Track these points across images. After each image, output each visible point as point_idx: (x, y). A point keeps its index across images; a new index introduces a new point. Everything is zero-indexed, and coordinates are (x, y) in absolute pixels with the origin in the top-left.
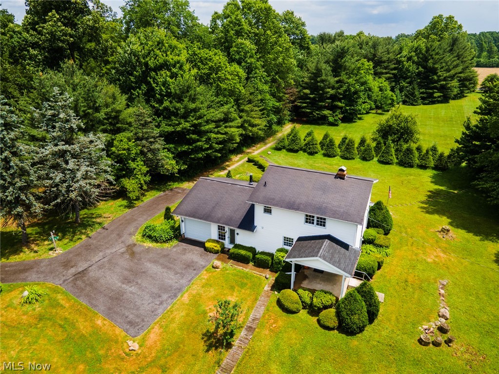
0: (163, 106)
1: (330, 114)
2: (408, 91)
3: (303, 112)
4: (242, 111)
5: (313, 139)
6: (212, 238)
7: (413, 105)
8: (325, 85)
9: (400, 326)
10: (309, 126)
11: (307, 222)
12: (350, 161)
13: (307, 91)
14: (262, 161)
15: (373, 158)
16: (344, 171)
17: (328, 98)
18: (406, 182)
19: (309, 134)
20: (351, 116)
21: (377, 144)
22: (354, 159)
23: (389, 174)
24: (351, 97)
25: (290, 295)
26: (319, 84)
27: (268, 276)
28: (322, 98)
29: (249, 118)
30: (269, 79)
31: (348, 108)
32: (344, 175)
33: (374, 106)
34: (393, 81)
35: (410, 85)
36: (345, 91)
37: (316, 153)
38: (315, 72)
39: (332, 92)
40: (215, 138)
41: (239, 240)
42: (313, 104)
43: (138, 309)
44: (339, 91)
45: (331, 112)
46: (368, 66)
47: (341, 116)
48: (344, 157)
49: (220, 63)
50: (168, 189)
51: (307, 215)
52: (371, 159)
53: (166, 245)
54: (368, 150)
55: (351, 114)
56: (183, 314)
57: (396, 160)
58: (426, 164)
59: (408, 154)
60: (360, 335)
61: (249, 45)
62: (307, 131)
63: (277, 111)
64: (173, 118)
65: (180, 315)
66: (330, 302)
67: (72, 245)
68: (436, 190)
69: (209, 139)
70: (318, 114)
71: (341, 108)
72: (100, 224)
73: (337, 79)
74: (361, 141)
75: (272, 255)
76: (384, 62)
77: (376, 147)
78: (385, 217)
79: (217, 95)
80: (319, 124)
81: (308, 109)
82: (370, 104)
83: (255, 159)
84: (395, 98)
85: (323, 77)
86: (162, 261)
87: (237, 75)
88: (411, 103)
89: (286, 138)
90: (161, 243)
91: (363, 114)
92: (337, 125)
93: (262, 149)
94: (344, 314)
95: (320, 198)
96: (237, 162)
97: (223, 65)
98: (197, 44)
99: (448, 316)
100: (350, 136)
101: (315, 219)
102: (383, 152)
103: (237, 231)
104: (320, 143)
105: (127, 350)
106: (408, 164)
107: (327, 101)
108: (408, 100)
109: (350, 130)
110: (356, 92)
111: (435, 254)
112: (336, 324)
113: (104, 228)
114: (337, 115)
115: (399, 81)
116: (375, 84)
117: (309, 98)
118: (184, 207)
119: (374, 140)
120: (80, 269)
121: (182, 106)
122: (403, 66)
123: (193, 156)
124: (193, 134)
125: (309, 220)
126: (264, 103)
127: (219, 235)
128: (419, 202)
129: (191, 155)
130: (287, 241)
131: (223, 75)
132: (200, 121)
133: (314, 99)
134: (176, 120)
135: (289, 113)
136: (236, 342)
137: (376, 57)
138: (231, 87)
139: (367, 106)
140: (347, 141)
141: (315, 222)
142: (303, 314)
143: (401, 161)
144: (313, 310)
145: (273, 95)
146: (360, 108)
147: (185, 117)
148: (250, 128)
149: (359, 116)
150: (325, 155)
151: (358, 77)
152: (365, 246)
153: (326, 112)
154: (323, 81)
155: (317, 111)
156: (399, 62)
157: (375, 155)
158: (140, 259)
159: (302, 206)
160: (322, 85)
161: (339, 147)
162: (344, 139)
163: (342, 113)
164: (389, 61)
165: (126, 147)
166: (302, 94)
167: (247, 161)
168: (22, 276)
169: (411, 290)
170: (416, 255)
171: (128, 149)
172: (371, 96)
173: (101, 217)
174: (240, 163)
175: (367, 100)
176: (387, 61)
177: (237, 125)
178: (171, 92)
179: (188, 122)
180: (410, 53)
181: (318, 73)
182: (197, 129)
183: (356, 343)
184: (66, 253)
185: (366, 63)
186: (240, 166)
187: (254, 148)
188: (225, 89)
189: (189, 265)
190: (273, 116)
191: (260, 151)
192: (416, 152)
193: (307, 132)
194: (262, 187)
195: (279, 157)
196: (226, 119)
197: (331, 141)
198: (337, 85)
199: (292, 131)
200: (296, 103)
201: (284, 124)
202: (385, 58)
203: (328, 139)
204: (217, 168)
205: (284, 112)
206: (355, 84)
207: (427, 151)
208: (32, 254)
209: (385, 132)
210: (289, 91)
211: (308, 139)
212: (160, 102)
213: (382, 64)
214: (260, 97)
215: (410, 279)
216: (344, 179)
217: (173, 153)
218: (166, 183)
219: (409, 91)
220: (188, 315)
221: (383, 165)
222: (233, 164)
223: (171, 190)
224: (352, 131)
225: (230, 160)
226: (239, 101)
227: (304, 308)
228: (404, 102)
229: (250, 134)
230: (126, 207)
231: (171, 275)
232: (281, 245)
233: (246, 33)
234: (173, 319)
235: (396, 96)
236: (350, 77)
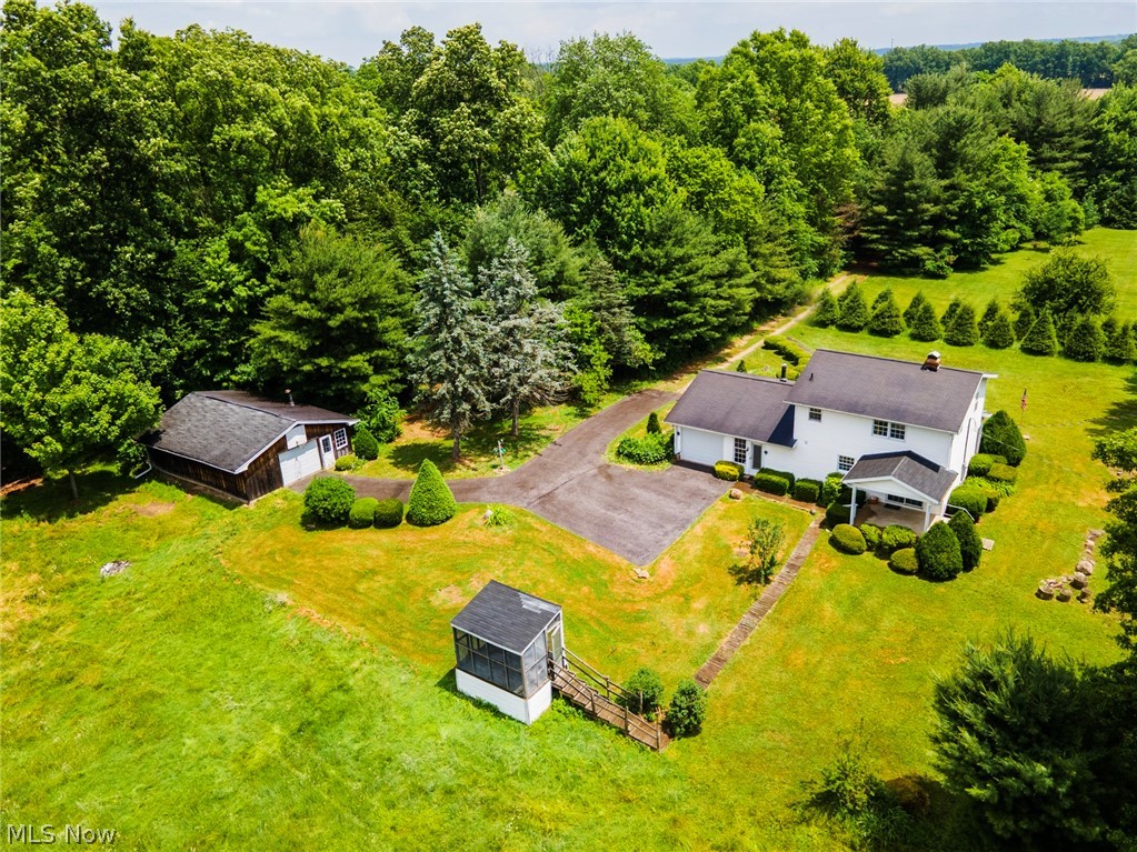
0: (631, 253)
1: (929, 255)
2: (1119, 197)
3: (873, 249)
4: (755, 255)
5: (890, 306)
6: (725, 459)
7: (1128, 227)
8: (920, 197)
9: (1013, 578)
10: (884, 278)
11: (875, 432)
12: (964, 348)
13: (882, 209)
14: (791, 347)
15: (1011, 343)
16: (936, 358)
17: (925, 223)
18: (1073, 387)
19: (884, 297)
20: (974, 259)
21: (1022, 316)
22: (971, 344)
23: (1041, 372)
24: (974, 220)
25: (848, 531)
26: (907, 194)
27: (814, 511)
28: (913, 222)
29: (768, 269)
30: (804, 191)
31: (967, 241)
32: (937, 365)
33: (1029, 233)
34: (1082, 176)
35: (1124, 184)
36: (962, 207)
37: (897, 333)
38: (898, 169)
39: (933, 209)
40: (712, 306)
41: (766, 462)
42: (894, 234)
43: (636, 539)
44: (950, 207)
45: (930, 250)
46: (1017, 152)
47: (953, 258)
48: (951, 342)
49: (722, 174)
50: (634, 391)
51: (876, 422)
52: (1007, 344)
53: (654, 468)
54: (1002, 326)
55: (974, 253)
56: (699, 546)
57: (1058, 348)
58: (1122, 355)
59: (1084, 335)
60: (949, 583)
61: (770, 130)
62: (880, 290)
63: (818, 252)
64: (646, 273)
65: (695, 549)
66: (908, 539)
67: (519, 464)
68: (1127, 402)
69: (703, 308)
70: (902, 255)
71: (953, 242)
72: (547, 438)
73: (945, 182)
74: (989, 310)
75: (820, 484)
76: (1061, 135)
77: (1020, 321)
78: (1009, 437)
79: (715, 231)
80: (904, 275)
81: (883, 244)
82: (1021, 231)
83: (779, 343)
84: (1081, 216)
85: (916, 181)
86: (653, 486)
87: (752, 194)
88: (1124, 224)
89: (837, 303)
90: (647, 464)
91: (1002, 252)
92: (944, 277)
93: (789, 324)
94: (927, 552)
95: (895, 398)
96: (744, 348)
97: (726, 178)
98: (679, 139)
99: (1090, 570)
100: (966, 301)
101: (889, 427)
102: (1032, 332)
103: (766, 447)
104: (905, 315)
105: (636, 578)
106: (1084, 353)
107: (924, 227)
108: (1117, 217)
109: (971, 287)
110: (987, 209)
111: (1095, 496)
112: (915, 567)
113: (555, 443)
114: (942, 257)
115: (1096, 177)
116: (1032, 186)
117: (886, 222)
118: (681, 412)
119: (1016, 307)
120: (544, 492)
121: (662, 254)
122: (1107, 143)
123: (676, 337)
124: (680, 301)
125: (880, 428)
126: (795, 238)
127: (736, 455)
128: (1089, 421)
129: (672, 334)
130: (845, 462)
131: (726, 195)
132: (691, 277)
133: (895, 223)
134: (652, 277)
135: (842, 253)
136: (775, 579)
137: (1042, 124)
138: (741, 216)
139: (1013, 235)
140: (959, 311)
141: (889, 433)
142: (868, 556)
143: (1069, 348)
144: (882, 550)
145: (811, 221)
146: (995, 241)
147: (666, 270)
148: (769, 286)
149: (994, 256)
150: (914, 337)
151: (993, 176)
152: (971, 479)
153: (921, 250)
154: (914, 188)
155: (901, 248)
156: (1097, 134)
157: (1015, 337)
158: (622, 483)
159: (868, 408)
160: (914, 196)
161: (944, 322)
162: (955, 305)
163: (955, 251)
164: (1073, 130)
165: (579, 321)
166: (870, 214)
167: (763, 348)
168: (471, 495)
169: (1039, 538)
170: (1060, 496)
171: (582, 325)
172: (1024, 212)
173: (544, 428)
174: (750, 350)
175: (1013, 222)
176: (1070, 131)
177: (748, 282)
178: (644, 231)
179: (669, 279)
180: (1126, 112)
181: (905, 171)
182: (684, 292)
183: (943, 590)
184: (517, 472)
185: (1013, 146)
186: (750, 355)
187: (773, 323)
188: (730, 221)
189: (694, 494)
190: (810, 260)
191: (784, 328)
192: (1102, 332)
193: (879, 292)
194: (807, 382)
195: (825, 339)
196: (732, 273)
197: (927, 310)
198: (945, 196)
199: (850, 290)
200: (856, 233)
201: (832, 275)
202: (1062, 126)
203: (921, 306)
204: (710, 359)
205: (832, 252)
206: (984, 192)
207: (1125, 330)
208: (471, 472)
209: (1040, 292)
210: (842, 209)
211: (880, 306)
212: (626, 247)
213: (1056, 140)
214: (788, 228)
215: (1041, 526)
216: (935, 370)
217: (642, 331)
218: (629, 382)
219: (1121, 196)
220: (705, 548)
221: (1031, 357)
222: (737, 352)
223: (640, 392)
224: (974, 290)
225: (729, 345)
226: (750, 238)
227: (869, 549)
228: (1107, 222)
229: (769, 297)
230: (576, 416)
231: (673, 504)
232: (834, 469)
233: (764, 108)
234: (686, 551)
235: (1086, 211)
236: (975, 177)
